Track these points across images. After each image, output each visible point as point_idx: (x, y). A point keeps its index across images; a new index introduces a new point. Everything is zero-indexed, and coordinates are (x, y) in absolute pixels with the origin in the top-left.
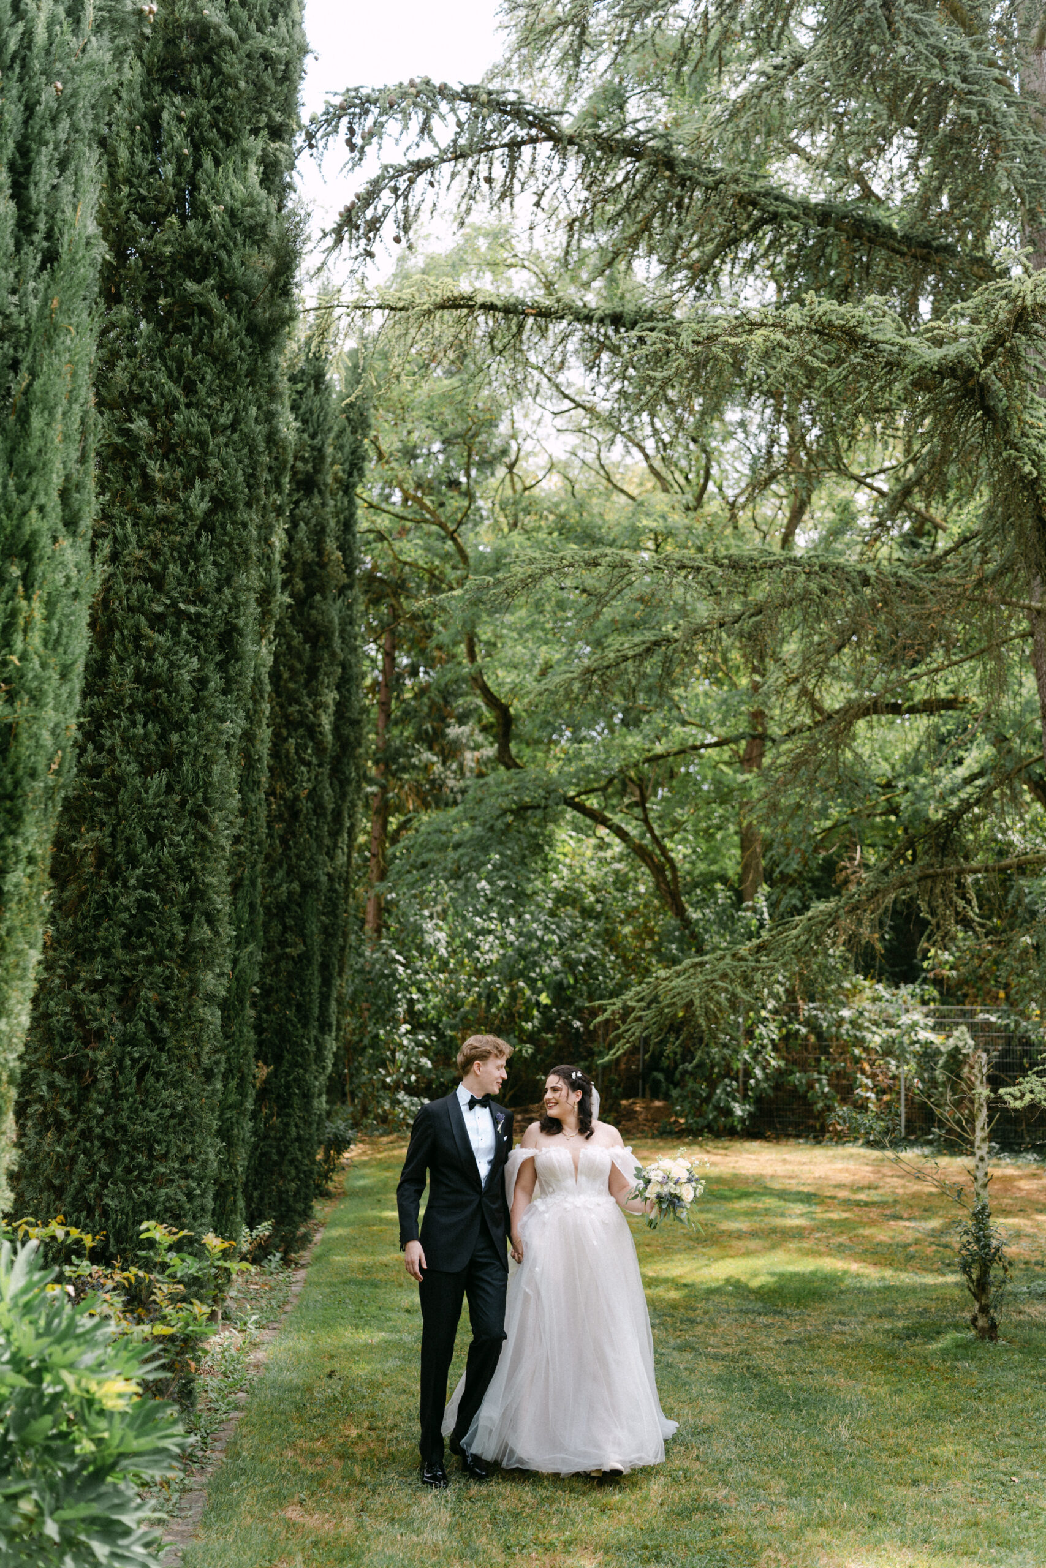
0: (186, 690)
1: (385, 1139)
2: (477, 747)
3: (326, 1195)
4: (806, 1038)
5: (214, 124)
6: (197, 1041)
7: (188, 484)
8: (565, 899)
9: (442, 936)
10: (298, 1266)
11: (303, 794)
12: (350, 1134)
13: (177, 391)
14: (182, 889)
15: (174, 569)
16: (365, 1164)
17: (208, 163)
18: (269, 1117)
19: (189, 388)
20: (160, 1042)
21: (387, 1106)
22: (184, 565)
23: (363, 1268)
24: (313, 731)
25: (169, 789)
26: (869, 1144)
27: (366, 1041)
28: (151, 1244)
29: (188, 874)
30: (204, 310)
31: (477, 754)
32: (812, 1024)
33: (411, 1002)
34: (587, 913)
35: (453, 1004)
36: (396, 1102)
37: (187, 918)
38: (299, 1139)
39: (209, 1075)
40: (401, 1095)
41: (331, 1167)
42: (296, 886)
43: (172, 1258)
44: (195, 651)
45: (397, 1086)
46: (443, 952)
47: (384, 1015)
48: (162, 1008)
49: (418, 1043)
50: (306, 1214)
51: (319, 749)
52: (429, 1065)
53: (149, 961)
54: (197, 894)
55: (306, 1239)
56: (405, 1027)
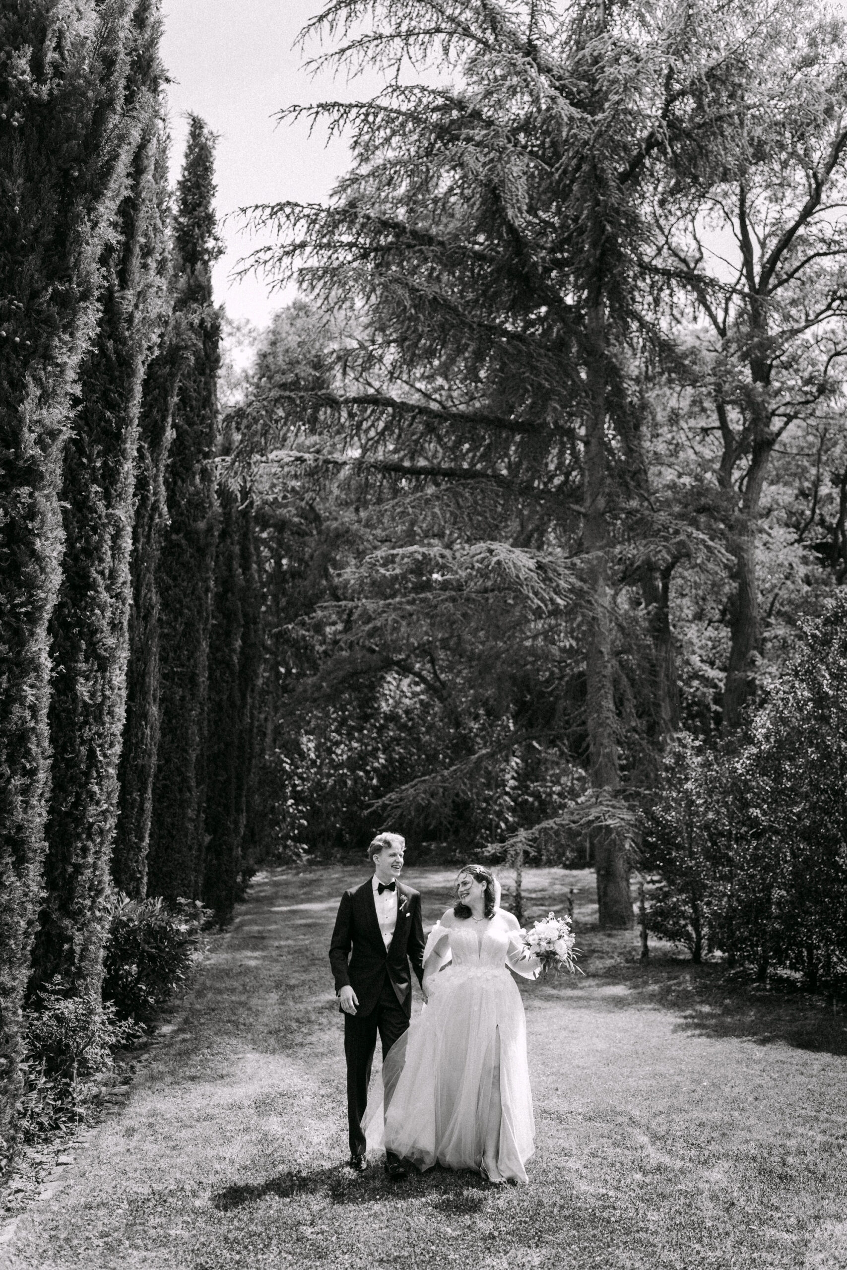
0: (178, 703)
1: (279, 869)
2: (334, 624)
3: (243, 901)
4: (533, 804)
5: (181, 466)
6: (186, 836)
7: (176, 619)
8: (392, 717)
9: (311, 745)
10: (227, 932)
11: (225, 697)
12: (256, 867)
13: (170, 582)
14: (178, 779)
15: (172, 654)
16: (265, 884)
17: (180, 483)
18: (211, 860)
19: (175, 579)
20: (173, 837)
21: (281, 850)
22: (175, 652)
23: (259, 932)
24: (229, 665)
25: (172, 741)
26: (566, 867)
27: (267, 810)
28: (180, 904)
29: (180, 773)
30: (179, 545)
31: (333, 628)
32: (537, 795)
33: (295, 786)
34: (403, 727)
35: (318, 786)
36: (286, 847)
37: (180, 791)
38: (227, 871)
39: (190, 849)
40: (289, 842)
41: (246, 885)
42: (222, 745)
43: (186, 908)
44: (180, 686)
45: (287, 837)
46: (313, 756)
47: (278, 792)
48: (173, 824)
49: (300, 811)
50: (231, 907)
51: (232, 673)
52: (305, 823)
53: (167, 807)
54: (185, 780)
55: (232, 919)
56: (290, 802)
